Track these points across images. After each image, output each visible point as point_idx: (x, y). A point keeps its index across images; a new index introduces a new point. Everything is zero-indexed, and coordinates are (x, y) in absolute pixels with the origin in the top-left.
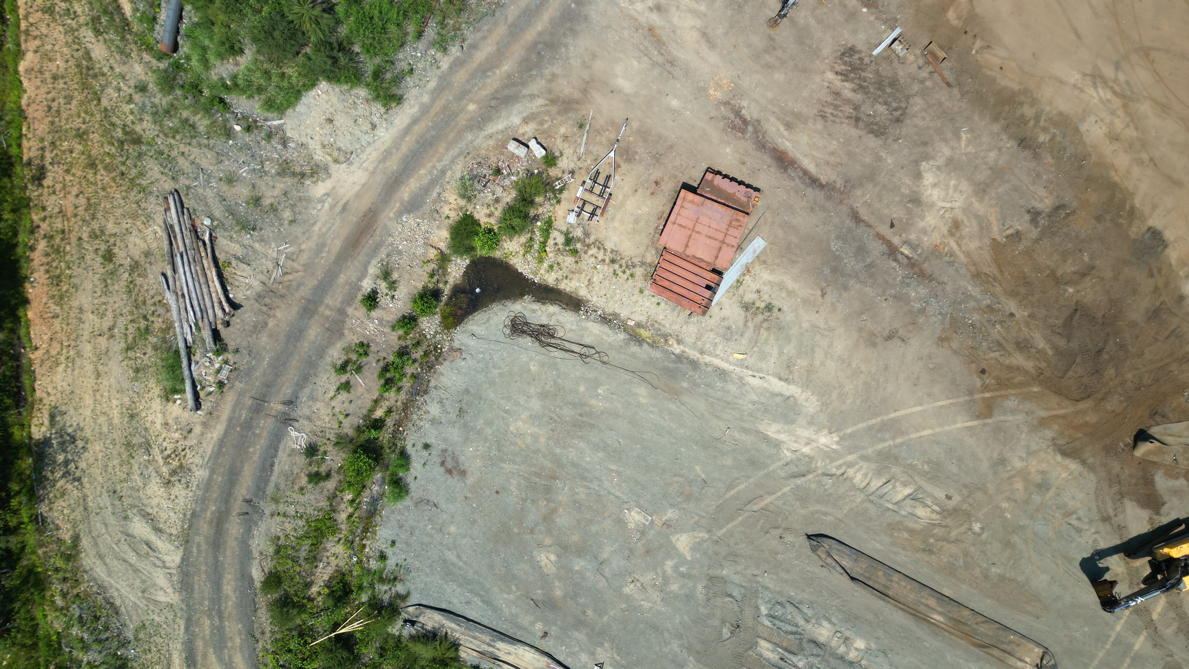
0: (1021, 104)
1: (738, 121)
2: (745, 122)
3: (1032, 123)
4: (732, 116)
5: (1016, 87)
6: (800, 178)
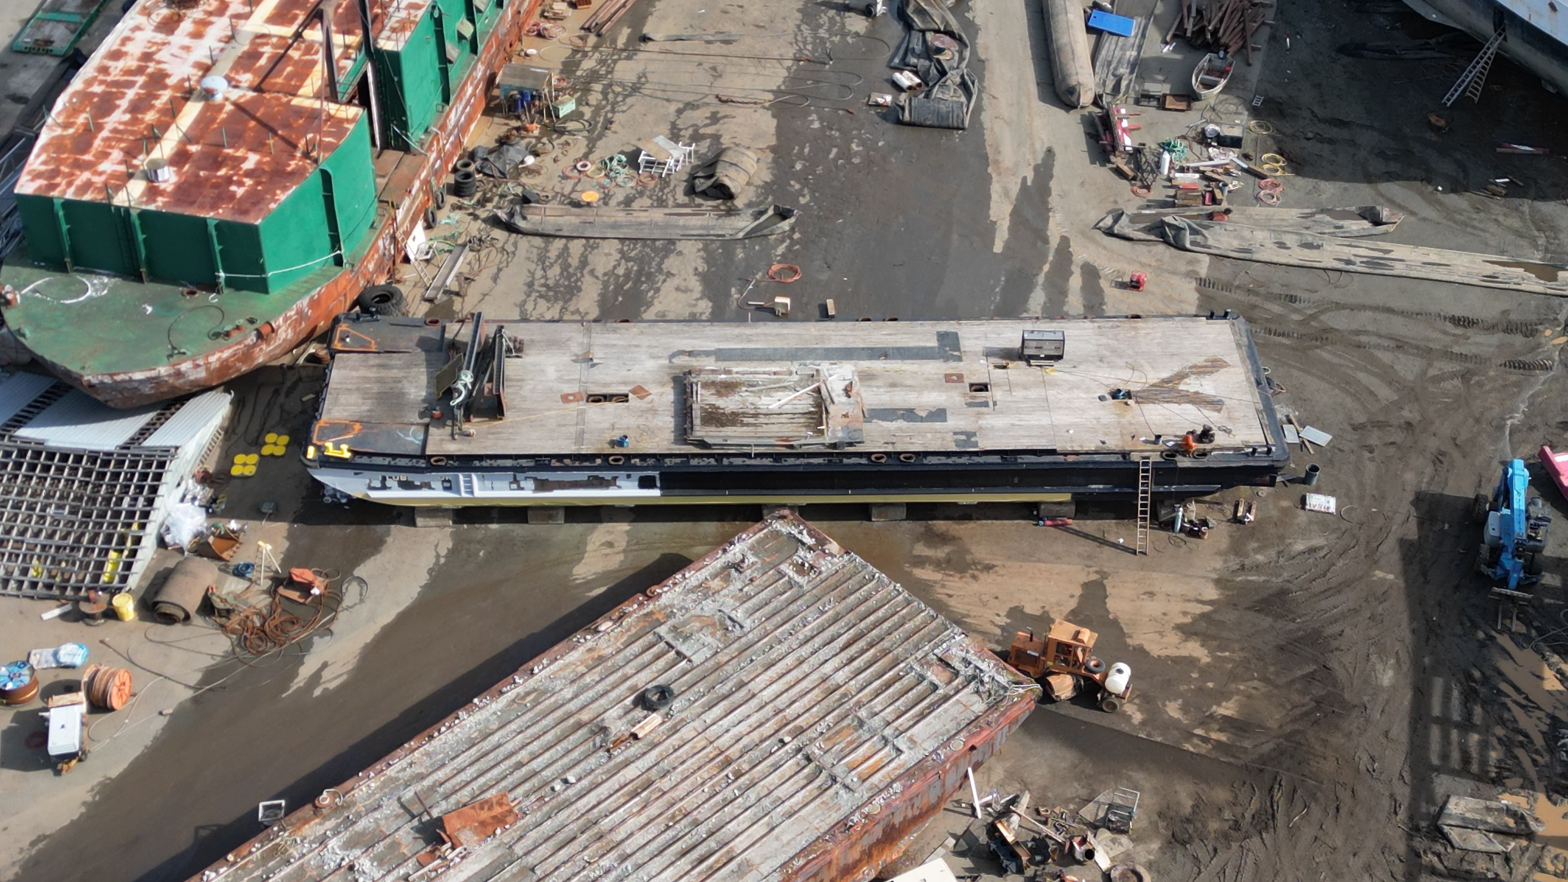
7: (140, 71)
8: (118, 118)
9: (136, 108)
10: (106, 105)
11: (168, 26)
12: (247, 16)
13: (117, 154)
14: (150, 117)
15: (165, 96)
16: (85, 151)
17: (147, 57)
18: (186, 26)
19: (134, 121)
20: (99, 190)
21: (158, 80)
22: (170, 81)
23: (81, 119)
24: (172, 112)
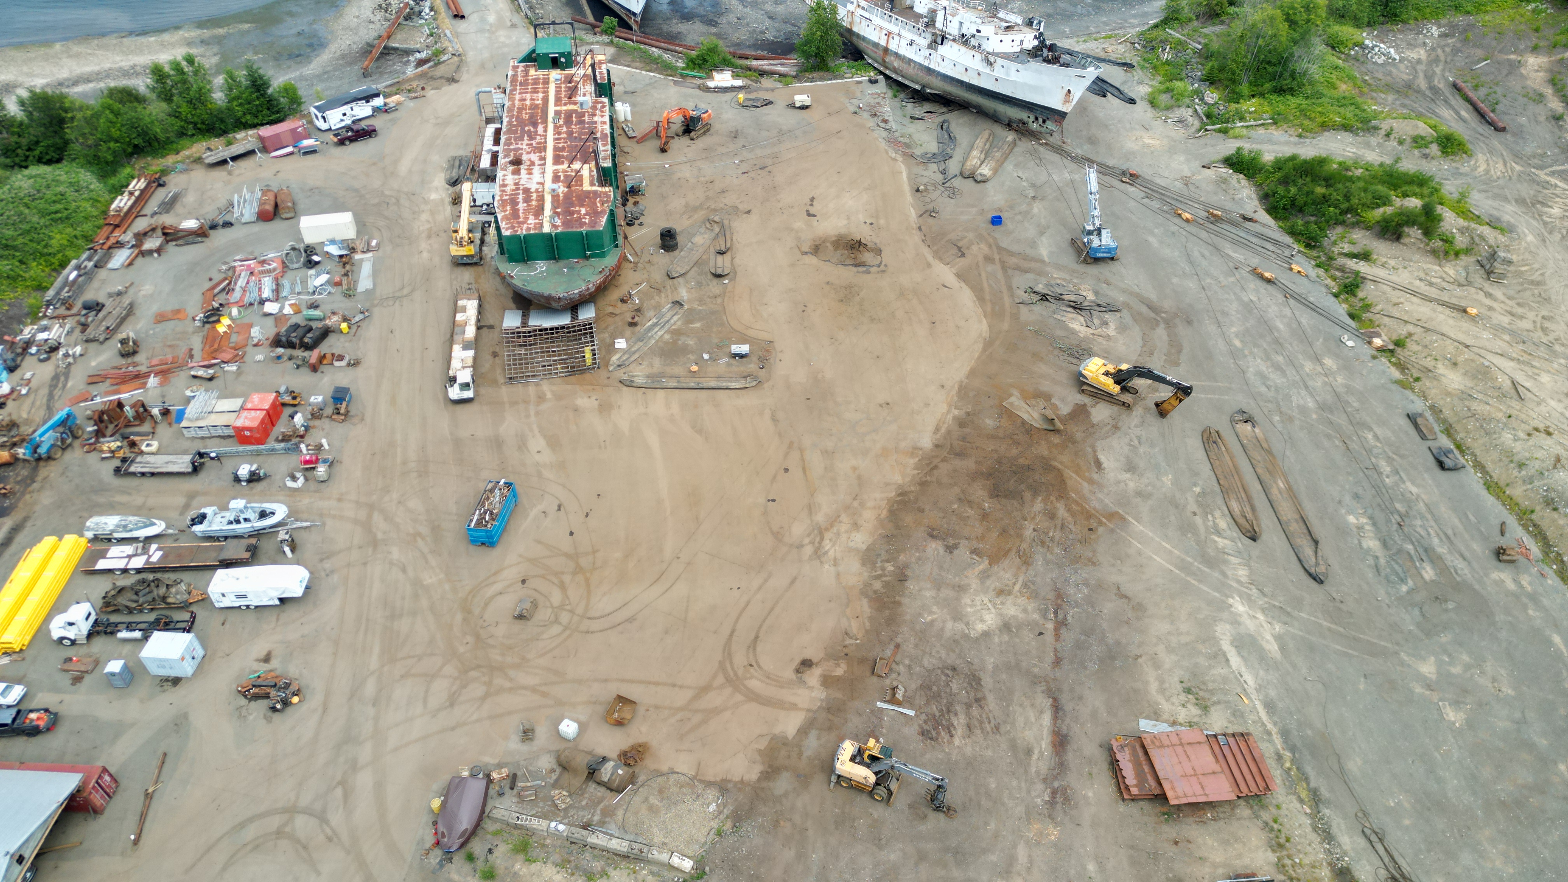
0: (875, 592)
1: (1059, 798)
2: (1054, 793)
3: (884, 579)
4: (1059, 806)
5: (865, 601)
6: (1063, 721)
7: (518, 189)
8: (522, 206)
9: (527, 200)
10: (514, 202)
11: (517, 172)
12: (544, 164)
13: (531, 217)
14: (534, 203)
15: (534, 196)
16: (519, 217)
17: (516, 184)
18: (523, 172)
19: (529, 205)
20: (535, 229)
21: (527, 191)
22: (533, 190)
23: (508, 208)
24: (541, 199)
